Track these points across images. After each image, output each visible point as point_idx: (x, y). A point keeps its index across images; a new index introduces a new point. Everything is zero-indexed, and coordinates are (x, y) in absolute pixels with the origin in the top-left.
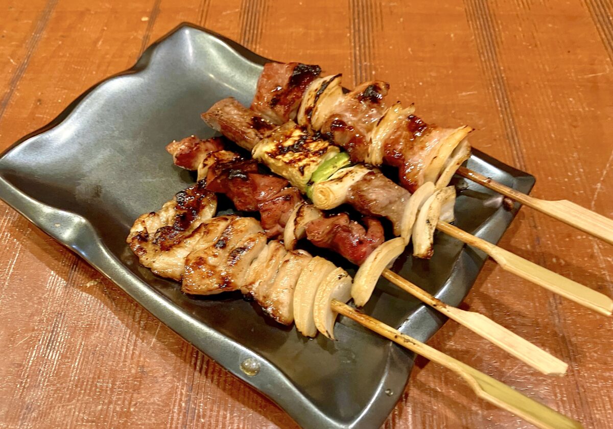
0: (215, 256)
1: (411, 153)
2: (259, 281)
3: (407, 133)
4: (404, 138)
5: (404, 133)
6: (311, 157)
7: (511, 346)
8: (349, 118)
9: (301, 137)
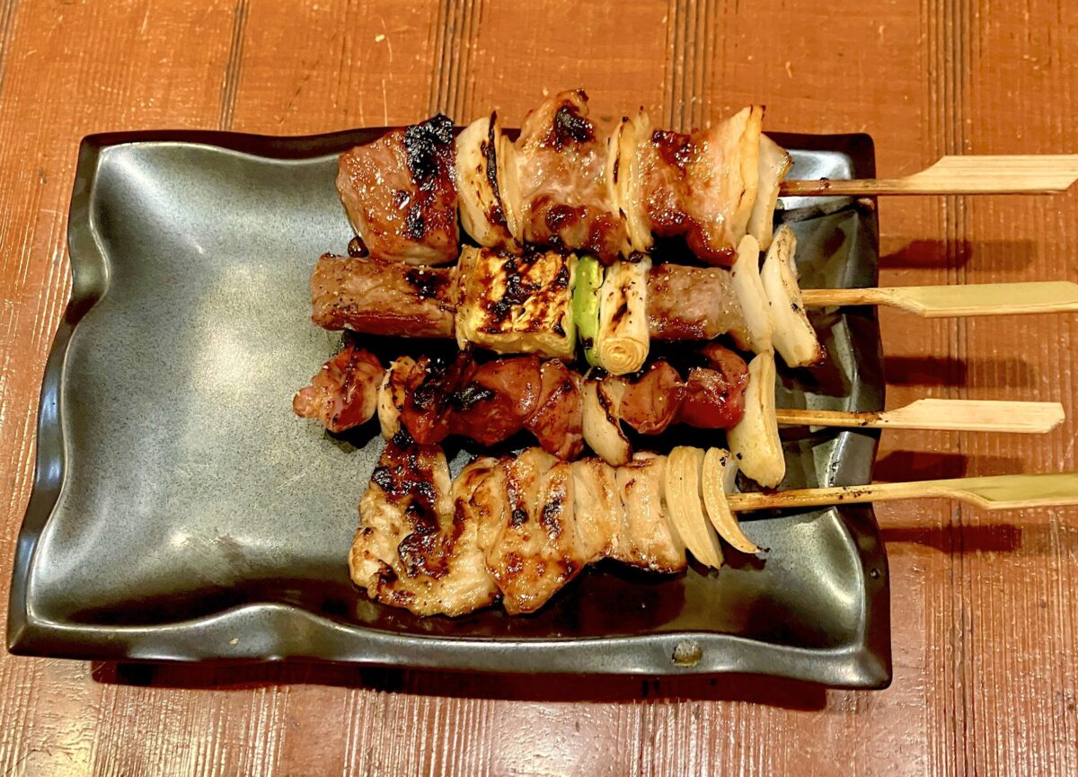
0: (526, 538)
1: (695, 203)
2: (614, 535)
3: (668, 169)
4: (669, 183)
5: (664, 171)
6: (554, 298)
7: (988, 421)
8: (563, 193)
9: (504, 268)
